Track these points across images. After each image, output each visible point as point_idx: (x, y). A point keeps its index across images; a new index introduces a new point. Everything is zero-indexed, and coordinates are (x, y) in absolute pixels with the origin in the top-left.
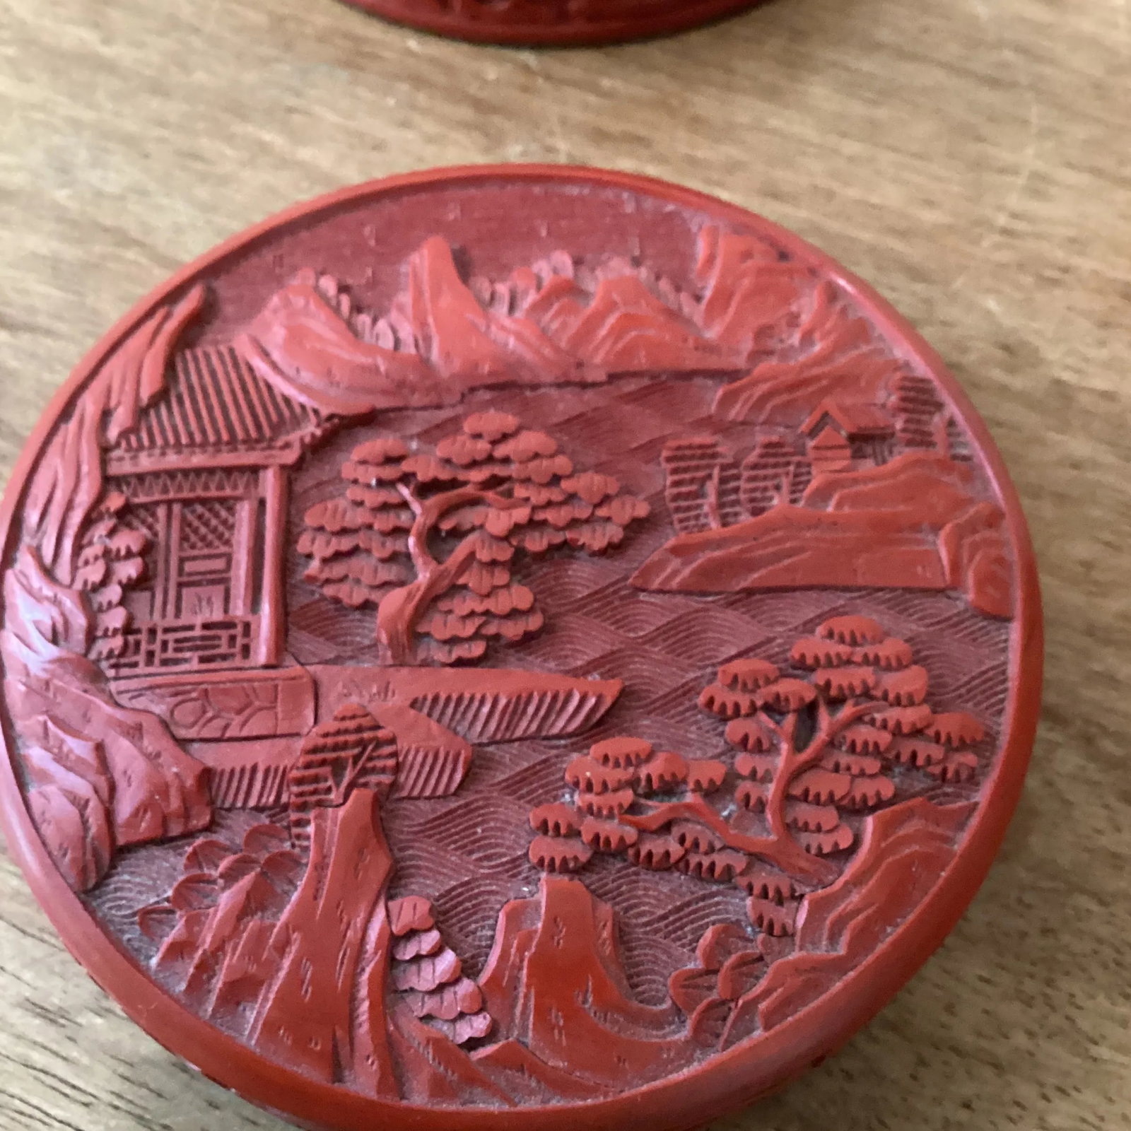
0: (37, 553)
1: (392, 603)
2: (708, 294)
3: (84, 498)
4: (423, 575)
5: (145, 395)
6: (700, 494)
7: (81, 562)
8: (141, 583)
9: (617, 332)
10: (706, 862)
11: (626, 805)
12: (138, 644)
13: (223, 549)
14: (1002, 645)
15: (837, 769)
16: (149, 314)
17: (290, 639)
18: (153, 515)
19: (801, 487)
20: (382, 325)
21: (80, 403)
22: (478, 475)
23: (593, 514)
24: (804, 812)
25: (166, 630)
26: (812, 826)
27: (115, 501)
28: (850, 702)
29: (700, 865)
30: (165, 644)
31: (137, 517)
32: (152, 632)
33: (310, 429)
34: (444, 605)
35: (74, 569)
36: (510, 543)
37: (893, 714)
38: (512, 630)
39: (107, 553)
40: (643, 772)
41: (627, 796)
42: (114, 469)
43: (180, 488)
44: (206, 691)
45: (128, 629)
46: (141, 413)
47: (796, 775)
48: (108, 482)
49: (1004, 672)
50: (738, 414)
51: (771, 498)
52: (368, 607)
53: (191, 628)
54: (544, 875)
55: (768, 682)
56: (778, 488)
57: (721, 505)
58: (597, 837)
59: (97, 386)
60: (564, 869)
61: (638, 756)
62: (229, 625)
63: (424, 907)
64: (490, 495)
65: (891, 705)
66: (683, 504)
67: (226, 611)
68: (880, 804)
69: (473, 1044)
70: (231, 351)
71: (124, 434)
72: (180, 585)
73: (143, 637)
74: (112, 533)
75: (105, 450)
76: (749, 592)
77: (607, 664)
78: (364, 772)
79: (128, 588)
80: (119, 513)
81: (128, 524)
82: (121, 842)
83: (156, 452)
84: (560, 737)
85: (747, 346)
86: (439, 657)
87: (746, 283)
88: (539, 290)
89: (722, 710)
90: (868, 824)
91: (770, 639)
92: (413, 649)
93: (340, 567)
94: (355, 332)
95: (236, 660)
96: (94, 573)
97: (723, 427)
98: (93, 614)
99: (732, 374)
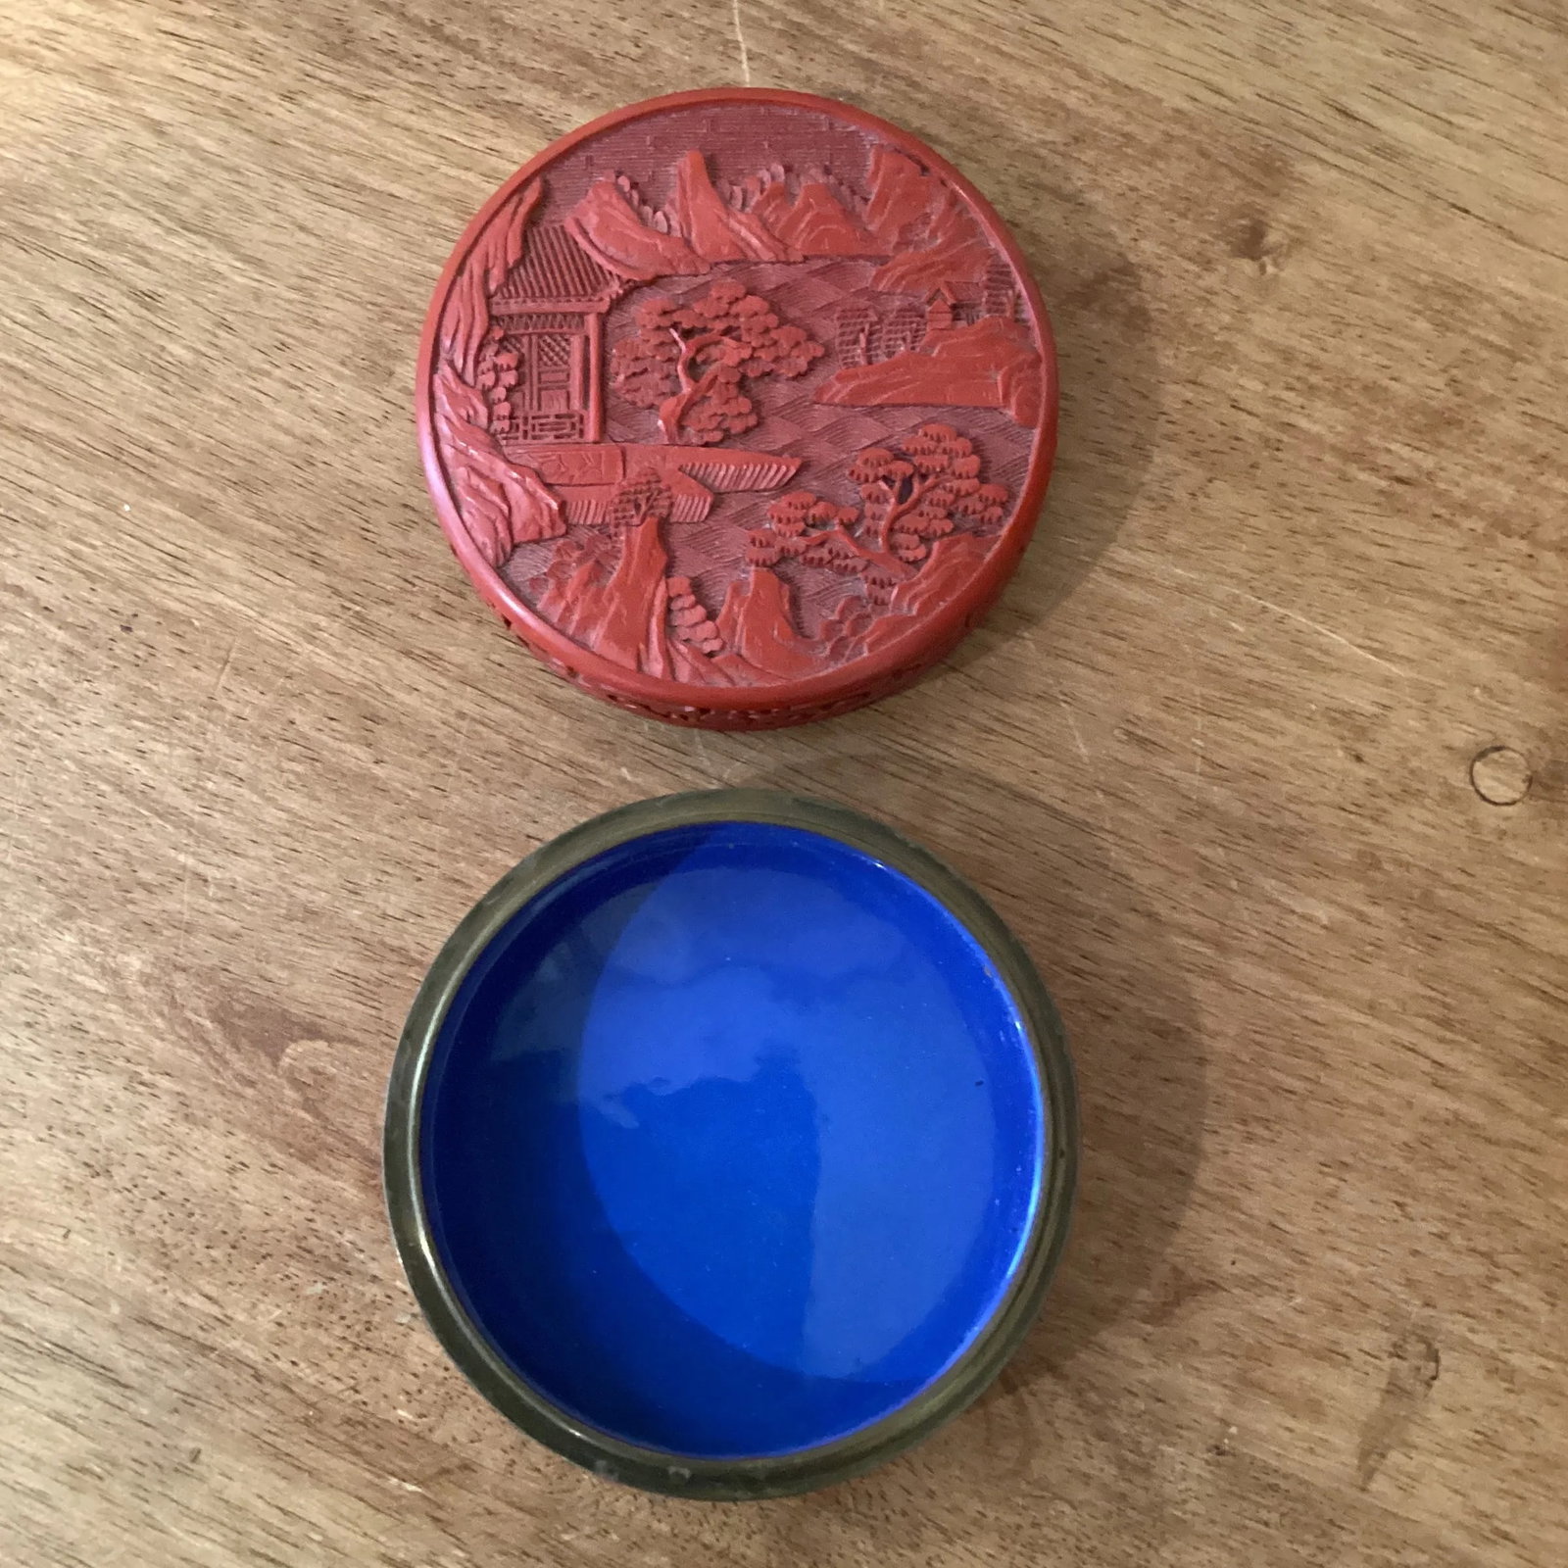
0: (451, 363)
1: (669, 405)
2: (873, 197)
3: (478, 330)
4: (686, 389)
5: (510, 261)
6: (856, 341)
7: (479, 372)
8: (517, 387)
9: (812, 225)
10: (843, 564)
11: (800, 531)
12: (518, 425)
13: (564, 367)
14: (1027, 443)
15: (921, 515)
16: (509, 199)
17: (608, 426)
18: (520, 342)
19: (918, 339)
20: (659, 214)
21: (468, 263)
22: (720, 326)
23: (789, 353)
24: (901, 538)
25: (534, 418)
26: (904, 546)
27: (498, 334)
28: (933, 476)
29: (839, 565)
30: (534, 426)
31: (511, 343)
32: (526, 419)
33: (616, 288)
34: (698, 409)
35: (476, 376)
36: (738, 371)
37: (955, 484)
38: (737, 426)
39: (495, 366)
40: (812, 512)
41: (801, 526)
42: (494, 312)
43: (535, 327)
45: (511, 416)
46: (509, 273)
47: (897, 517)
48: (493, 319)
49: (1026, 460)
50: (884, 287)
51: (899, 346)
52: (653, 407)
53: (548, 417)
54: (753, 568)
55: (886, 463)
56: (904, 339)
57: (868, 349)
58: (782, 550)
59: (478, 253)
60: (764, 564)
61: (808, 503)
62: (570, 416)
63: (687, 582)
65: (956, 478)
66: (845, 348)
67: (568, 406)
68: (944, 534)
69: (712, 654)
70: (562, 226)
71: (499, 288)
72: (540, 390)
73: (520, 421)
74: (497, 354)
75: (488, 297)
76: (881, 406)
77: (794, 449)
78: (652, 507)
79: (510, 390)
80: (501, 341)
81: (505, 348)
82: (517, 541)
83: (520, 300)
84: (765, 490)
85: (894, 238)
86: (694, 440)
87: (898, 190)
88: (762, 192)
89: (858, 478)
90: (936, 545)
91: (891, 437)
92: (681, 435)
93: (636, 382)
94: (642, 219)
95: (576, 437)
96: (488, 379)
97: (874, 296)
98: (490, 406)
99: (883, 259)
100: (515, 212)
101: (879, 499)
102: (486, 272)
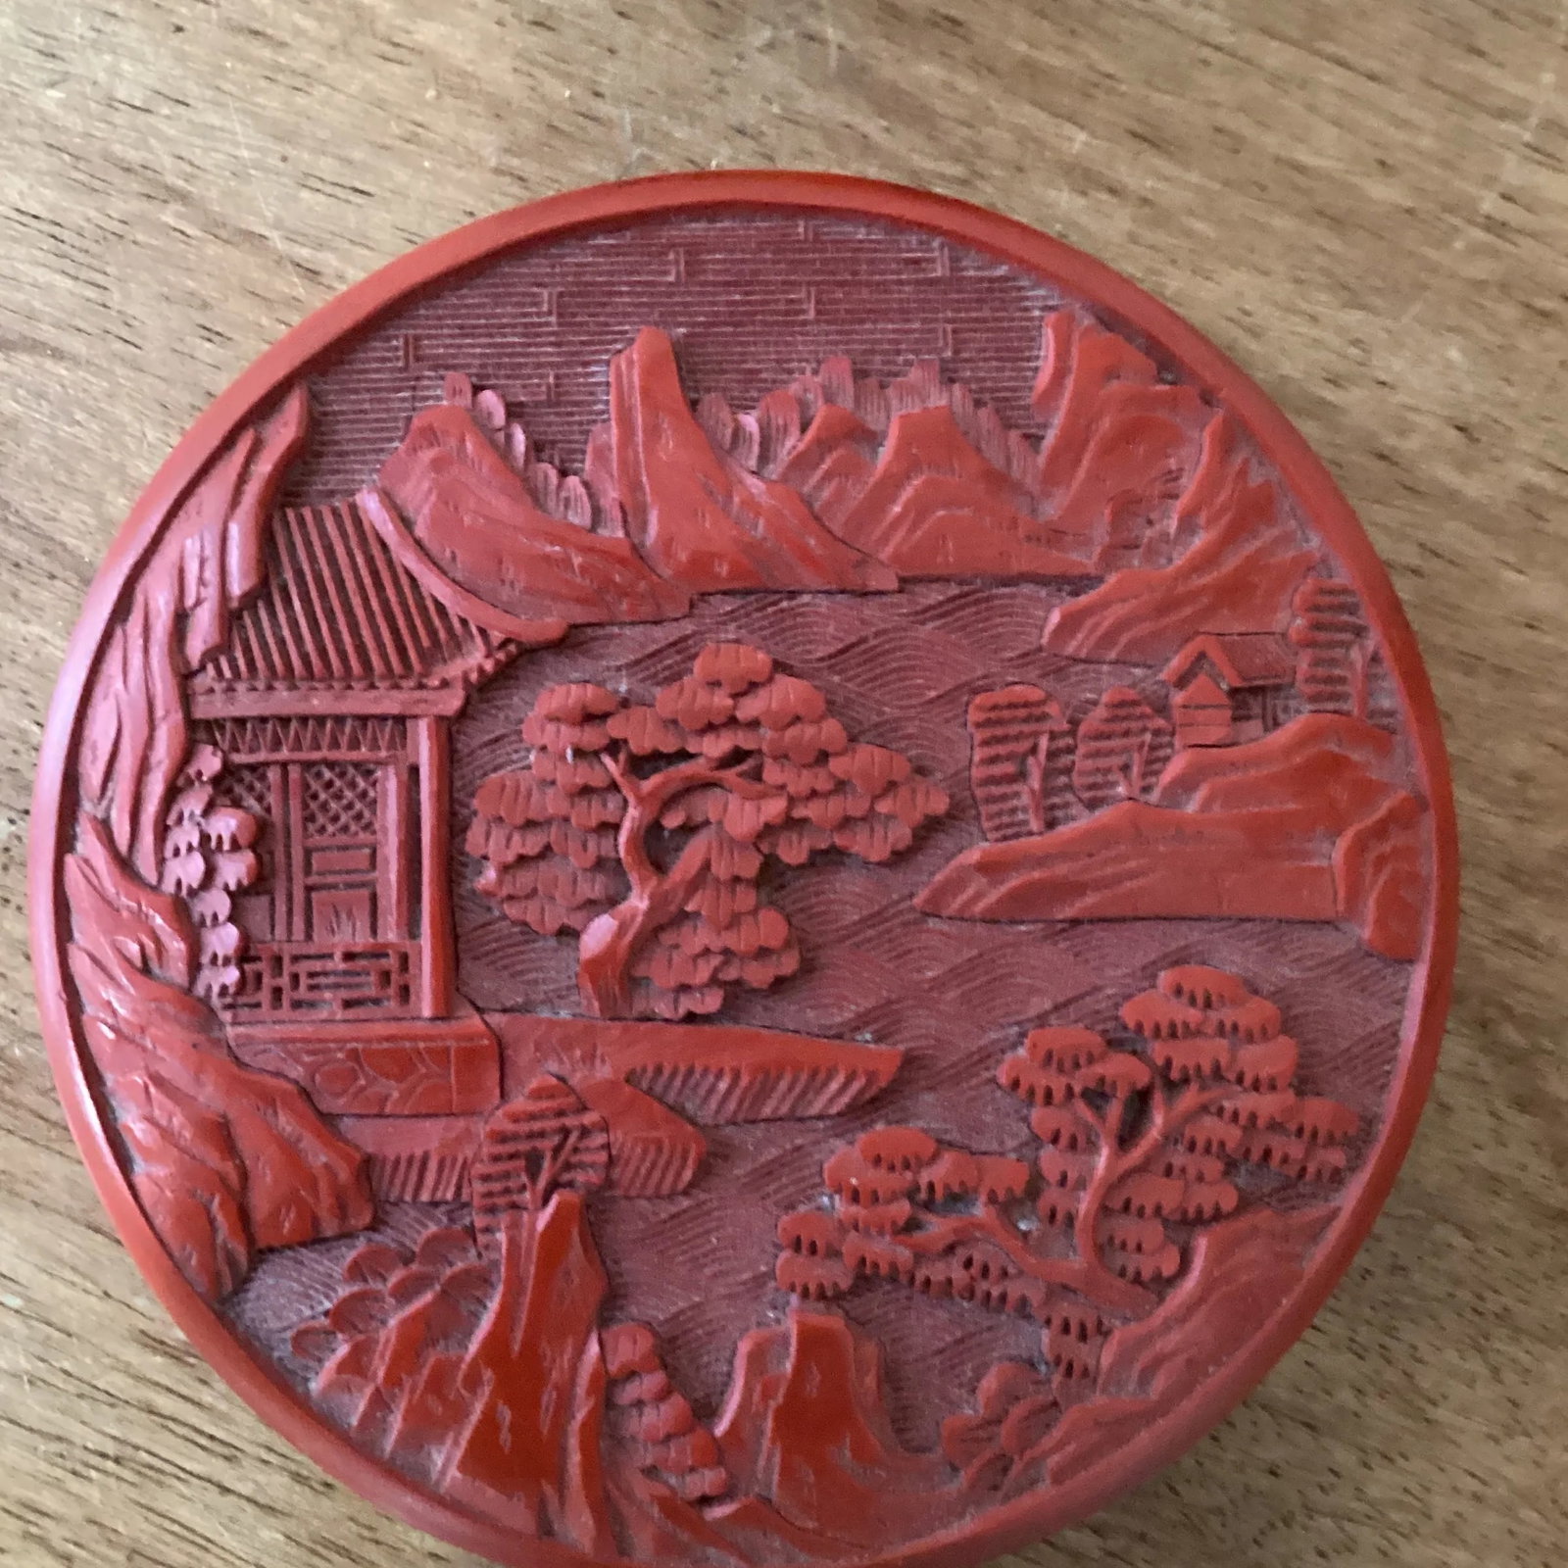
0: (104, 828)
1: (600, 932)
2: (1051, 437)
4: (640, 896)
5: (236, 588)
6: (1022, 776)
7: (169, 852)
9: (920, 509)
10: (995, 1292)
11: (901, 1223)
12: (259, 977)
13: (363, 836)
14: (1397, 996)
15: (1169, 1171)
16: (228, 442)
17: (463, 972)
18: (263, 778)
19: (1156, 767)
20: (573, 481)
21: (140, 591)
22: (716, 746)
23: (872, 809)
24: (1126, 1228)
25: (296, 959)
26: (1131, 1245)
27: (209, 762)
28: (1194, 1086)
29: (988, 1294)
30: (295, 978)
31: (241, 780)
32: (277, 960)
33: (475, 659)
34: (668, 938)
35: (161, 862)
36: (759, 850)
37: (1245, 1102)
38: (758, 975)
39: (205, 838)
40: (924, 1178)
41: (902, 1209)
42: (201, 712)
43: (297, 746)
44: (355, 1051)
45: (244, 956)
46: (230, 618)
47: (1117, 1183)
48: (197, 731)
49: (1395, 1034)
50: (1080, 647)
51: (1114, 784)
52: (568, 934)
53: (328, 957)
54: (794, 1299)
55: (1092, 1060)
56: (1125, 768)
57: (1047, 791)
58: (863, 1261)
59: (163, 565)
60: (822, 1296)
61: (917, 1158)
62: (378, 953)
63: (645, 1343)
64: (730, 775)
65: (1245, 1090)
66: (996, 790)
67: (374, 931)
68: (1218, 1216)
69: (706, 1501)
70: (353, 508)
71: (210, 656)
72: (309, 889)
73: (265, 967)
74: (209, 810)
75: (185, 677)
76: (1075, 922)
77: (883, 1020)
78: (568, 1166)
79: (237, 896)
80: (216, 781)
81: (229, 791)
82: (262, 1244)
83: (261, 685)
84: (820, 1117)
85: (1100, 536)
86: (663, 1009)
87: (1106, 424)
88: (804, 429)
89: (1031, 1092)
90: (1202, 1244)
91: (1097, 989)
92: (629, 998)
93: (525, 878)
94: (535, 495)
95: (392, 1005)
96: (191, 869)
97: (1058, 667)
98: (192, 930)
99: (1078, 583)
100: (243, 478)
101: (1079, 1144)
102: (181, 619)
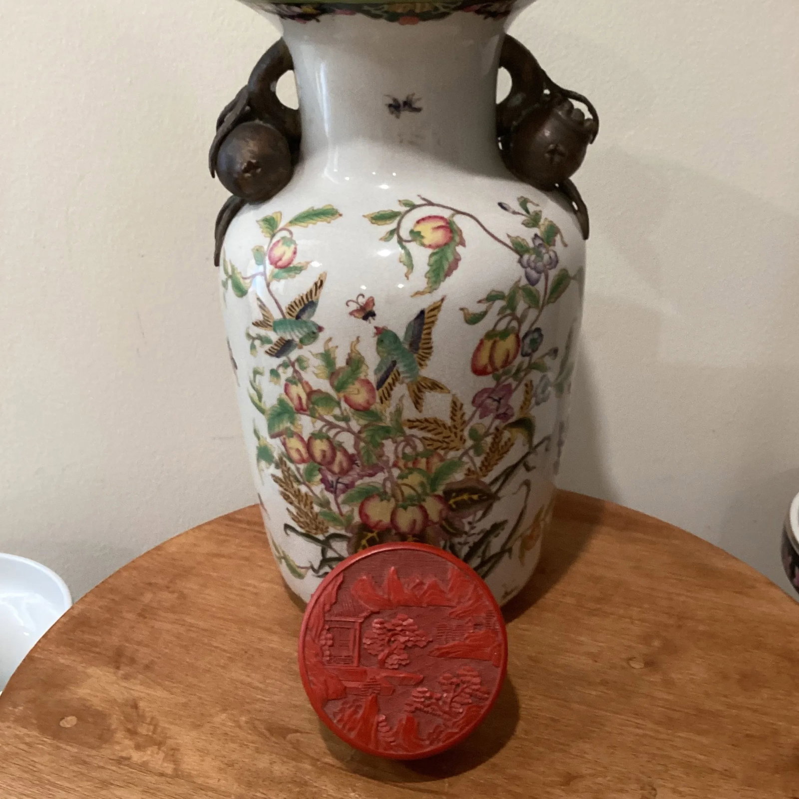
0: (311, 636)
1: (381, 655)
3: (321, 624)
4: (387, 649)
5: (332, 601)
6: (442, 636)
7: (320, 639)
8: (332, 646)
9: (430, 595)
12: (332, 659)
13: (348, 639)
15: (461, 696)
16: (333, 579)
17: (361, 660)
18: (334, 630)
19: (463, 635)
21: (319, 601)
22: (399, 629)
23: (421, 639)
24: (454, 705)
25: (337, 656)
26: (455, 707)
27: (327, 627)
28: (466, 684)
30: (337, 659)
31: (331, 629)
32: (335, 656)
33: (366, 613)
34: (391, 657)
35: (319, 641)
36: (405, 644)
37: (473, 687)
38: (404, 663)
39: (326, 638)
40: (425, 695)
41: (422, 699)
42: (326, 619)
43: (339, 625)
44: (345, 671)
45: (330, 656)
46: (331, 606)
47: (453, 698)
48: (326, 622)
51: (456, 638)
52: (376, 655)
53: (342, 656)
54: (406, 712)
56: (458, 635)
57: (446, 638)
58: (416, 707)
59: (322, 597)
60: (410, 712)
62: (349, 656)
63: (384, 717)
64: (401, 633)
65: (473, 685)
66: (439, 638)
67: (348, 653)
68: (469, 704)
69: (391, 742)
70: (349, 591)
71: (328, 610)
72: (340, 646)
73: (333, 657)
74: (327, 633)
75: (324, 613)
76: (450, 658)
77: (421, 671)
78: (374, 690)
79: (330, 647)
80: (328, 629)
81: (329, 631)
82: (329, 699)
83: (335, 616)
84: (411, 685)
85: (456, 600)
86: (389, 667)
87: (458, 583)
88: (414, 582)
89: (442, 683)
91: (453, 668)
96: (323, 642)
98: (323, 651)
99: (452, 607)
100: (334, 585)
102: (325, 604)
